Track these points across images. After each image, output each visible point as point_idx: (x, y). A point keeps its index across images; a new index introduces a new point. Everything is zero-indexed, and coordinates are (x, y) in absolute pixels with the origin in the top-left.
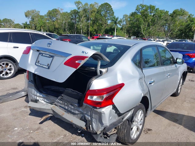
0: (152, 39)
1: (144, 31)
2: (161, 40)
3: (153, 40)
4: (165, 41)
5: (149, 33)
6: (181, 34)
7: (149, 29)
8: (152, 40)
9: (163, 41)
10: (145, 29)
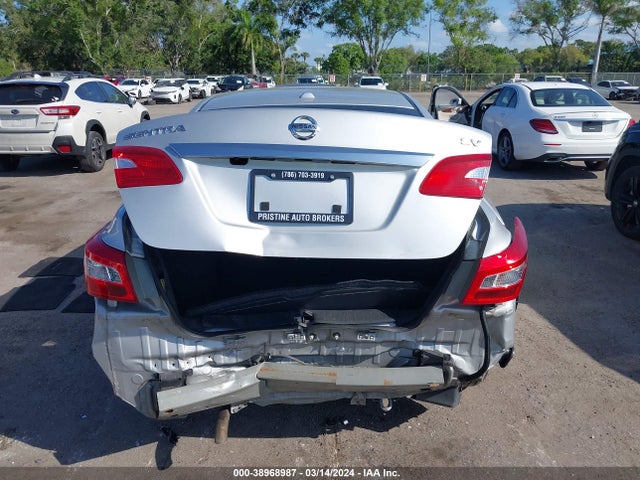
0: (136, 80)
1: (93, 49)
2: (173, 81)
3: (142, 82)
4: (183, 82)
5: (116, 57)
6: (217, 57)
7: (113, 42)
8: (137, 84)
9: (179, 84)
10: (99, 42)
